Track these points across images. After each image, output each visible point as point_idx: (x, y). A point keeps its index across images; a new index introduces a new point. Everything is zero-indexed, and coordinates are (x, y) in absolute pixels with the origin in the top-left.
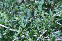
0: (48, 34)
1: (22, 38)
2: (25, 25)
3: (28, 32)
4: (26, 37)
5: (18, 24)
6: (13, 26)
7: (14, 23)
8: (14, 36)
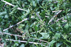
2: (36, 4)
7: (23, 1)
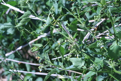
0: (107, 27)
1: (55, 35)
3: (66, 23)
4: (62, 33)
5: (47, 6)
6: (36, 11)
7: (39, 3)
8: (38, 31)
